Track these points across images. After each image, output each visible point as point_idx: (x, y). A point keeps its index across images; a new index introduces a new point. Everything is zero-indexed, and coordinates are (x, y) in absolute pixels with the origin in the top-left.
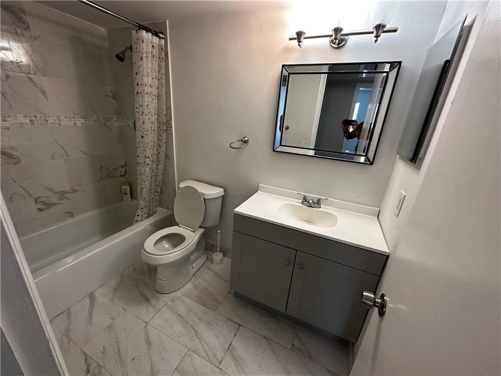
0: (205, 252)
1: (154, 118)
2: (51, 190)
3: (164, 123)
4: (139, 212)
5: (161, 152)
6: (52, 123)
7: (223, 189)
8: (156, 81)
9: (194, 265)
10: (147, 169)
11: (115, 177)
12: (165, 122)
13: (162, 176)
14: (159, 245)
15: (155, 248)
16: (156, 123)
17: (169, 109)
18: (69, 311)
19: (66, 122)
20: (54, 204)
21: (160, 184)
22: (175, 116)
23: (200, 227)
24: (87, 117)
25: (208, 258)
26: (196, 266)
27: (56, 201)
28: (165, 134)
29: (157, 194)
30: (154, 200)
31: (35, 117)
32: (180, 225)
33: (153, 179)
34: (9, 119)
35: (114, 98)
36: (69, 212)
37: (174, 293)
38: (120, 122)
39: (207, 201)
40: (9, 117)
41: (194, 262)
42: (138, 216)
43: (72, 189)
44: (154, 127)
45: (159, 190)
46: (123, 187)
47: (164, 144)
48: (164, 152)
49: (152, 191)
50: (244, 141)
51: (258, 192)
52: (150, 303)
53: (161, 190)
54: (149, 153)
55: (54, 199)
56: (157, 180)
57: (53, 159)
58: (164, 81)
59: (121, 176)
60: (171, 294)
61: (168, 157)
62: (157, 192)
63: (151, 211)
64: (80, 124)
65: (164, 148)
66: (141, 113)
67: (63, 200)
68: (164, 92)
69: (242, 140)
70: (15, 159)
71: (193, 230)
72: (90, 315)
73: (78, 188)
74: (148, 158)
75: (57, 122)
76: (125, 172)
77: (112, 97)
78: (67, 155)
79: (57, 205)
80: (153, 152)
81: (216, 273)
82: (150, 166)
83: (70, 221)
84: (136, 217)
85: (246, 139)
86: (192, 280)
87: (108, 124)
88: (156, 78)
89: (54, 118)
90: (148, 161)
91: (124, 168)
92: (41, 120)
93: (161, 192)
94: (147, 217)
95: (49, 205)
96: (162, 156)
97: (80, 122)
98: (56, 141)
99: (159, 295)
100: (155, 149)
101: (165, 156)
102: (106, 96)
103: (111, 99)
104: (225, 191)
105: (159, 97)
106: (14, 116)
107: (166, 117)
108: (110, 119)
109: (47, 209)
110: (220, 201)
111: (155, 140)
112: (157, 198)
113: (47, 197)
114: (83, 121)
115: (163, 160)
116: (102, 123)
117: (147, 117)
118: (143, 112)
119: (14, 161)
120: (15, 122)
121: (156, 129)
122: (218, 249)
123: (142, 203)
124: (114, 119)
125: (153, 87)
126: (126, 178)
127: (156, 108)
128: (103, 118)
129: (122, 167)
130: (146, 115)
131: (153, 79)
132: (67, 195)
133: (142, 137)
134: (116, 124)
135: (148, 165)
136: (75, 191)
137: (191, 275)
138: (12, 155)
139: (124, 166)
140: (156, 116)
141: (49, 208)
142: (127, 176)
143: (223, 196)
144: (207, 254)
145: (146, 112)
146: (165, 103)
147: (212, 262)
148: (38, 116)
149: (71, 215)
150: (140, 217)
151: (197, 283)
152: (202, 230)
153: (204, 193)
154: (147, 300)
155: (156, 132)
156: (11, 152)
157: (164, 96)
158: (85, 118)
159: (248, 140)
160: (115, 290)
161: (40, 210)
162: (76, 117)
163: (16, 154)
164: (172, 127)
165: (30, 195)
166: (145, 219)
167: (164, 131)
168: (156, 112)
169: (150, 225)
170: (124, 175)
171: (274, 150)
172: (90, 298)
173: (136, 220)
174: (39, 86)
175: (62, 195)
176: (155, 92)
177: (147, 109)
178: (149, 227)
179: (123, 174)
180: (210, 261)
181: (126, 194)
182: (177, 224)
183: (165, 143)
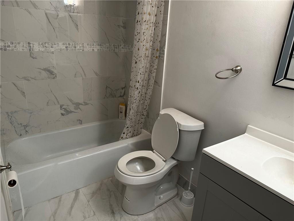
0: (176, 186)
1: (149, 45)
2: (71, 100)
3: (157, 50)
4: (125, 130)
5: (152, 78)
6: (78, 49)
7: (203, 123)
8: (155, 9)
9: (162, 197)
10: (136, 93)
11: (116, 97)
12: (159, 49)
13: (149, 101)
14: (131, 166)
15: (127, 167)
16: (150, 50)
17: (164, 35)
18: (61, 198)
19: (87, 49)
20: (71, 112)
21: (147, 108)
22: (168, 43)
23: (173, 158)
24: (102, 44)
25: (177, 194)
26: (164, 197)
27: (73, 110)
28: (157, 60)
29: (143, 117)
30: (140, 122)
31: (69, 44)
32: (154, 151)
33: (142, 102)
34: (55, 46)
35: (125, 27)
36: (80, 120)
37: (136, 217)
38: (126, 49)
39: (182, 133)
40: (55, 44)
41: (162, 193)
42: (124, 133)
43: (84, 102)
44: (148, 53)
45: (145, 113)
46: (120, 106)
47: (155, 71)
48: (154, 78)
49: (139, 114)
50: (235, 70)
51: (245, 133)
52: (114, 217)
53: (148, 113)
54: (139, 78)
55: (72, 108)
56: (145, 103)
57: (75, 77)
58: (162, 9)
59: (121, 96)
60: (133, 216)
61: (157, 83)
62: (143, 115)
63: (136, 131)
64: (96, 51)
65: (154, 75)
66: (138, 40)
67: (78, 109)
68: (162, 19)
69: (232, 70)
70: (54, 75)
71: (165, 159)
72: (72, 207)
73: (88, 102)
74: (138, 82)
75: (82, 48)
76: (124, 94)
77: (123, 27)
78: (85, 74)
79: (73, 113)
80: (144, 76)
81: (182, 214)
82: (139, 90)
83: (80, 127)
84: (122, 134)
85: (239, 68)
86: (156, 211)
87: (117, 50)
88: (155, 6)
89: (81, 45)
90: (138, 85)
91: (124, 89)
92: (72, 47)
93: (148, 116)
94: (132, 137)
95: (68, 112)
96: (152, 81)
97: (96, 48)
98: (79, 64)
99: (123, 213)
100: (146, 75)
101: (155, 81)
102: (119, 26)
103: (122, 29)
104: (205, 126)
105: (156, 24)
106: (57, 44)
107: (160, 44)
108: (118, 46)
109: (67, 114)
110: (198, 135)
111: (148, 66)
112: (143, 120)
113: (68, 106)
114: (98, 47)
115: (153, 85)
116: (112, 50)
117: (142, 44)
118: (139, 39)
119: (52, 76)
120: (57, 48)
121: (150, 56)
122: (189, 188)
123: (128, 123)
124: (122, 46)
125: (152, 15)
126: (124, 99)
127: (152, 35)
128: (114, 46)
129: (122, 89)
130: (141, 42)
131: (153, 7)
132: (81, 106)
133: (136, 62)
134: (123, 51)
135: (137, 89)
136: (86, 104)
137: (156, 205)
138: (53, 72)
139: (124, 88)
140: (151, 43)
141: (68, 115)
142: (125, 97)
143: (202, 131)
144: (178, 190)
145: (142, 38)
146: (161, 30)
147: (181, 199)
148: (71, 44)
149: (81, 122)
150: (125, 134)
151: (159, 215)
152: (174, 162)
153: (180, 123)
154: (113, 213)
155: (149, 59)
156: (52, 70)
157: (161, 23)
158: (100, 45)
159: (241, 70)
160: (93, 194)
161: (62, 114)
162: (95, 44)
163: (55, 71)
164: (164, 54)
165: (58, 102)
166: (130, 137)
167: (156, 57)
168: (152, 39)
169: (132, 144)
170: (123, 96)
171: (274, 85)
172: (75, 194)
173: (121, 136)
174: (74, 21)
175: (77, 105)
176: (153, 19)
177: (143, 36)
178: (131, 146)
179: (122, 94)
180: (179, 198)
181: (121, 112)
182: (152, 150)
183: (156, 69)
